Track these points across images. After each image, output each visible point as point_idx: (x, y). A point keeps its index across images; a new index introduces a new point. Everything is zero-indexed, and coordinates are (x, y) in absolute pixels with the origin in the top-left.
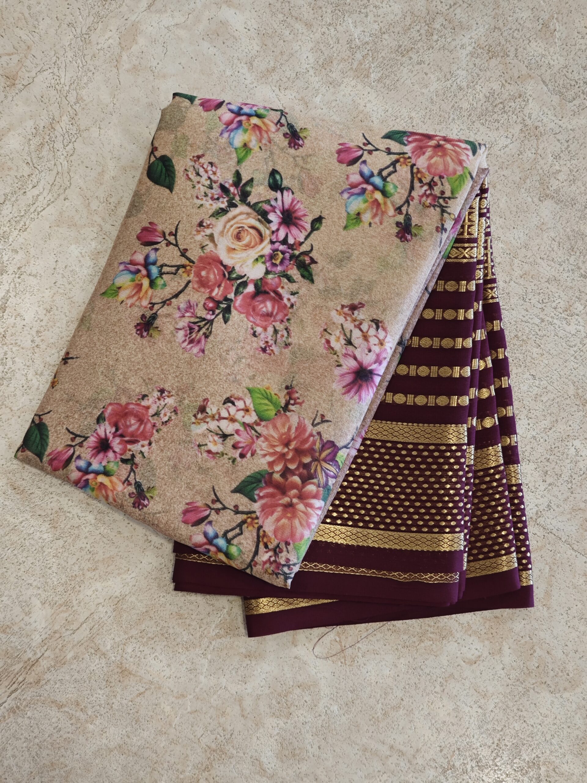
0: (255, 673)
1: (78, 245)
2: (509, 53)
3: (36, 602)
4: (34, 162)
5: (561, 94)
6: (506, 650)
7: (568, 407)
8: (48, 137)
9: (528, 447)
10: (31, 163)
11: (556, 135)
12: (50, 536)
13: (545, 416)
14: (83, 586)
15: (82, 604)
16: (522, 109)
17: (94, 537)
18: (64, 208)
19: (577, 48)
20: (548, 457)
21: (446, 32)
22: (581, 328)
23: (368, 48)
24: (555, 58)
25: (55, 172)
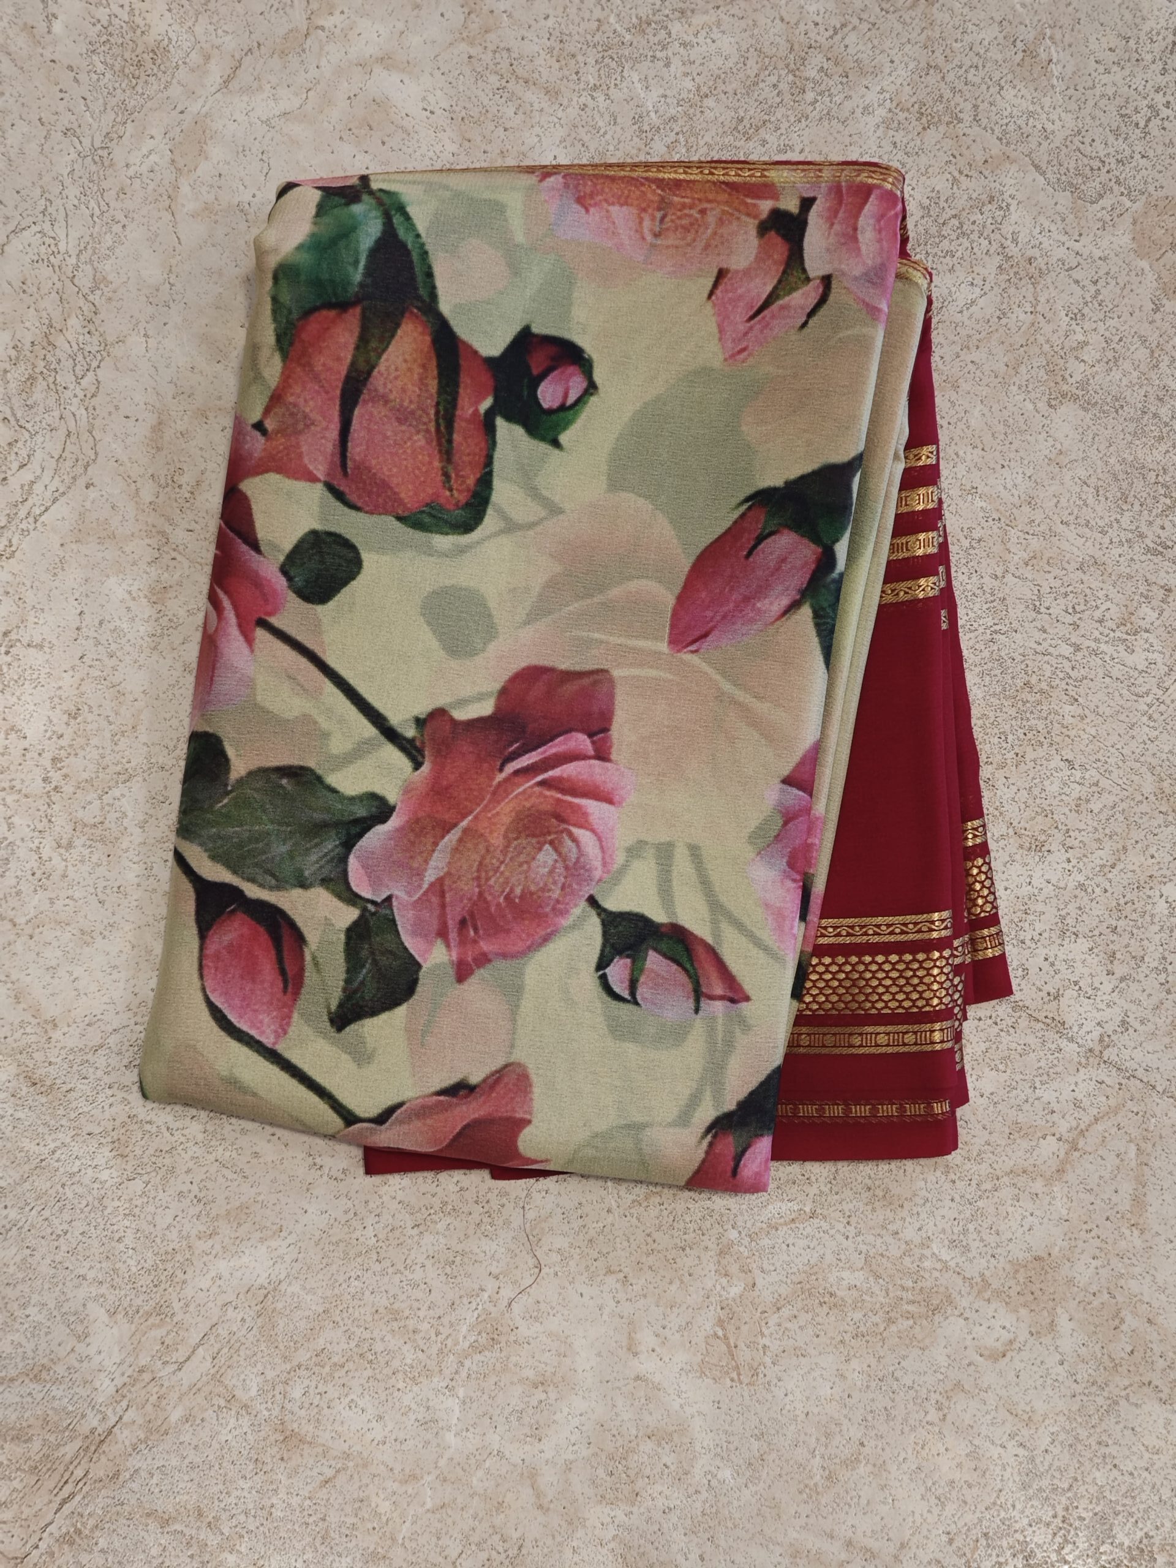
0: (555, 1417)
1: (121, 576)
2: (960, 115)
3: (97, 1312)
4: (19, 415)
5: (1074, 188)
6: (1064, 1324)
7: (1145, 818)
8: (42, 364)
9: (1071, 908)
10: (12, 419)
11: (1073, 273)
12: (115, 1174)
13: (1098, 840)
14: (190, 1272)
15: (192, 1308)
16: (997, 225)
17: (205, 1169)
18: (88, 505)
19: (1098, 94)
20: (1114, 923)
21: (831, 83)
22: (1156, 655)
23: (677, 129)
24: (1056, 117)
25: (62, 433)
